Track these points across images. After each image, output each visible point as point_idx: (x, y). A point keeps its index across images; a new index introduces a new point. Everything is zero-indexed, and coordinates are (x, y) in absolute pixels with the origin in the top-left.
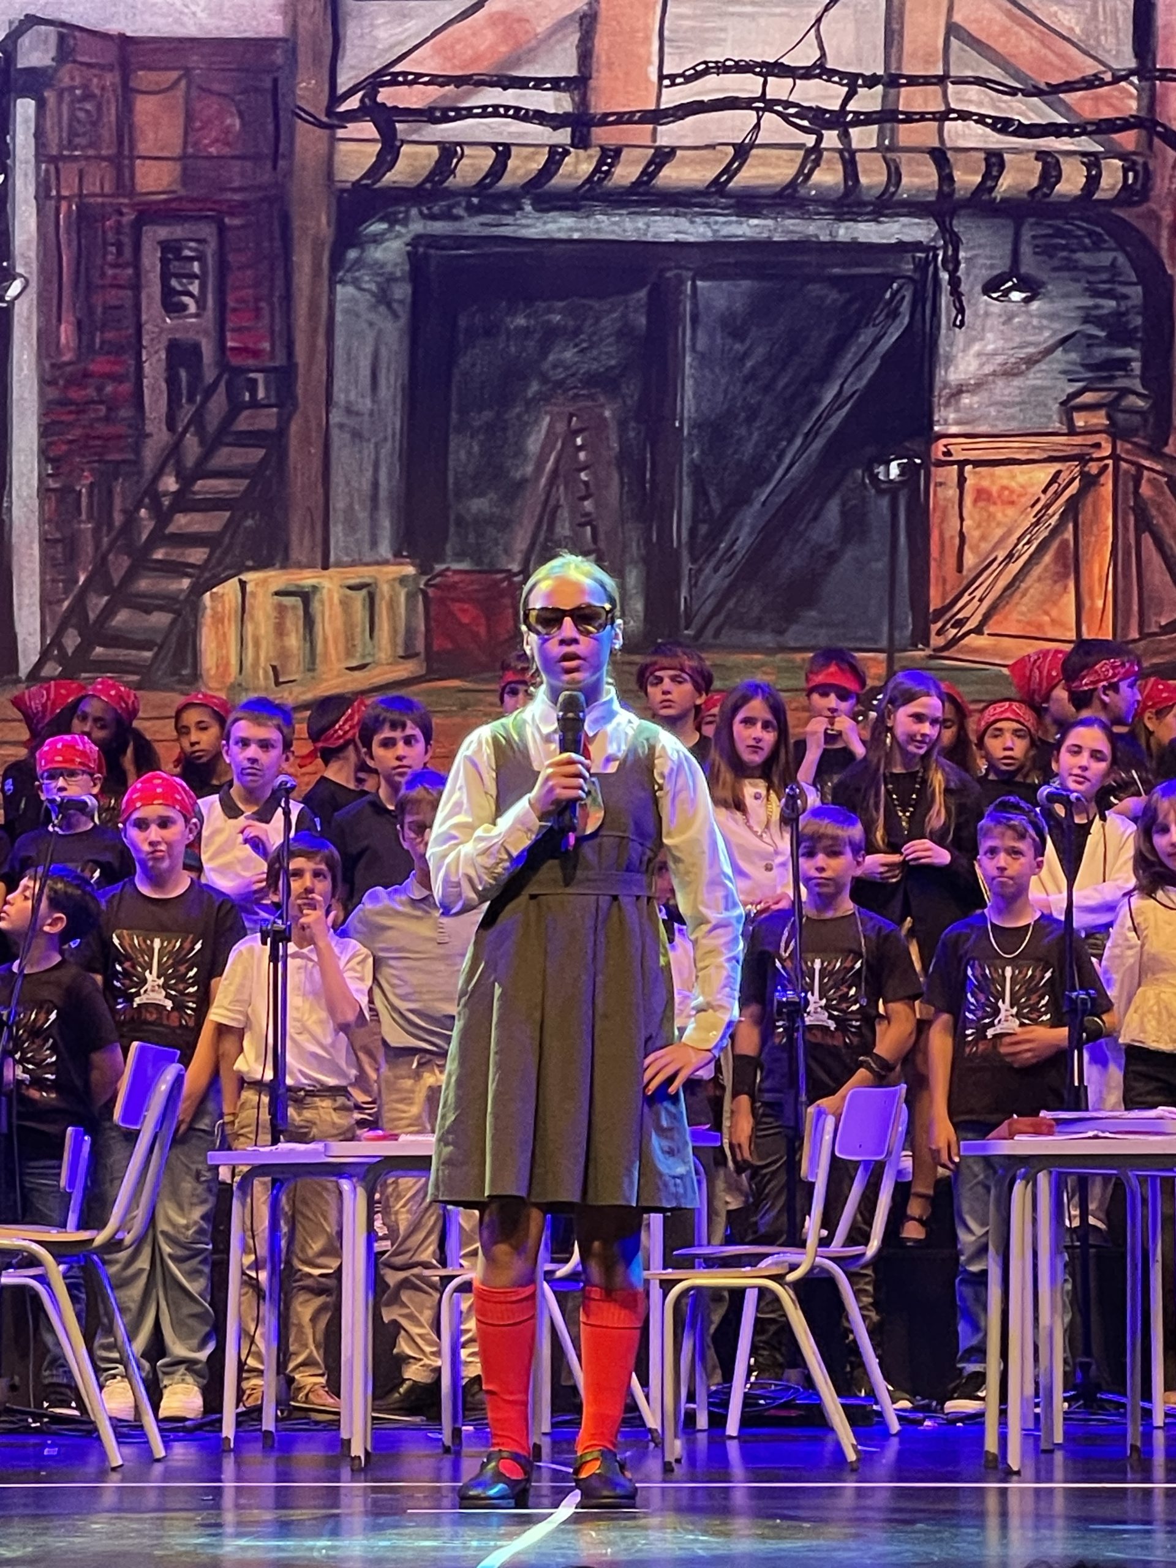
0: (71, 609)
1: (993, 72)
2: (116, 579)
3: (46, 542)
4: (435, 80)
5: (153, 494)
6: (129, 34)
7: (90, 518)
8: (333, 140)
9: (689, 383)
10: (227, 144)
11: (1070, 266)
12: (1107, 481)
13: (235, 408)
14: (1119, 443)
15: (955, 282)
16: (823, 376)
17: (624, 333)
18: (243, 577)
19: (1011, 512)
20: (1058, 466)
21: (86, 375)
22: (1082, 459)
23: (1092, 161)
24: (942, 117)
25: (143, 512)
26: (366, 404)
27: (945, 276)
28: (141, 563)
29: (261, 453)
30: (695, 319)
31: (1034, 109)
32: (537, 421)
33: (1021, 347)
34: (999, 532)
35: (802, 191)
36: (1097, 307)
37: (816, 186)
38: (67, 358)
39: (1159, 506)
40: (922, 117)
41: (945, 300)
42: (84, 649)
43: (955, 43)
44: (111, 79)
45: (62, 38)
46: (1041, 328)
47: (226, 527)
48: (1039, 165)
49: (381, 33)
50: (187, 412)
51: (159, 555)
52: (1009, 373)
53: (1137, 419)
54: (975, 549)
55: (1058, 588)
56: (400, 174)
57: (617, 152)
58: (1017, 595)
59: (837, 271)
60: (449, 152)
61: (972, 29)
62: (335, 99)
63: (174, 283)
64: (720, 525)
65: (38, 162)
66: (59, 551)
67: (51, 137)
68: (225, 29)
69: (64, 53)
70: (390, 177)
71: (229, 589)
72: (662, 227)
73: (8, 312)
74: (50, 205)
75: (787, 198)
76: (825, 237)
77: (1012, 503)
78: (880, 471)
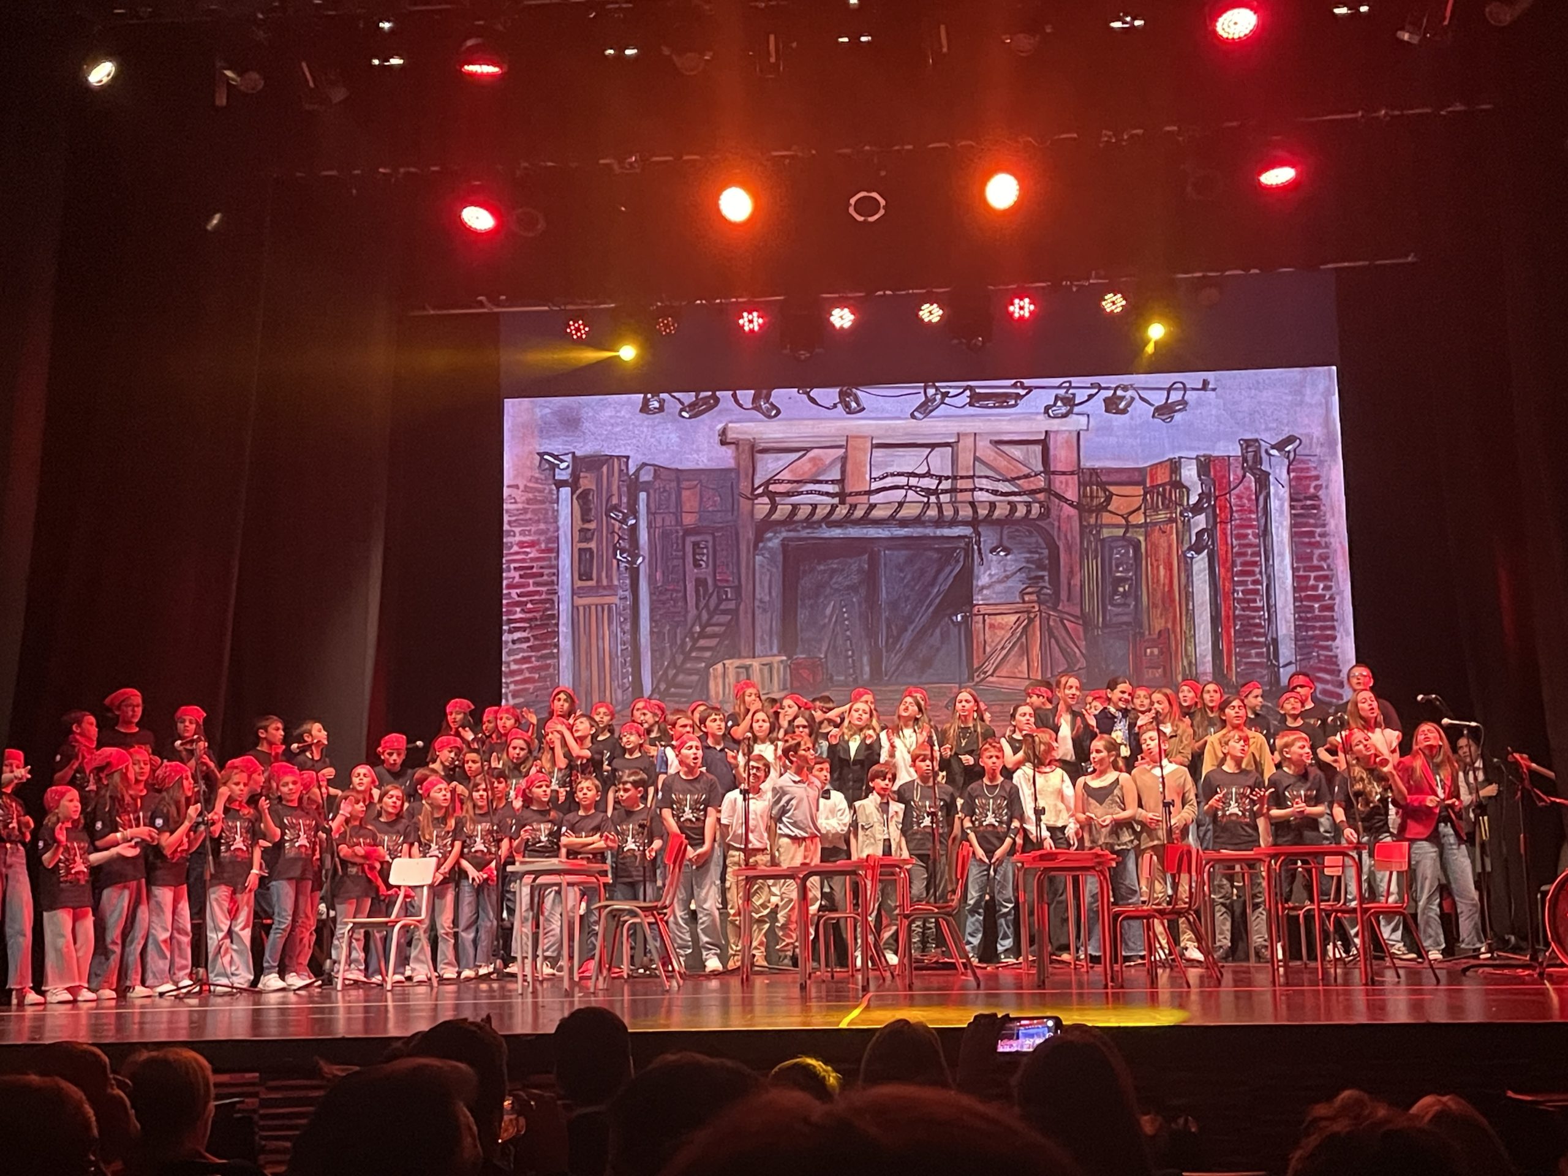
0: (662, 675)
1: (991, 473)
2: (678, 663)
3: (653, 651)
4: (789, 482)
5: (691, 633)
6: (679, 468)
7: (669, 642)
8: (753, 504)
9: (884, 588)
10: (715, 506)
11: (1021, 543)
12: (1038, 619)
13: (720, 601)
15: (979, 549)
16: (932, 584)
17: (860, 570)
18: (724, 662)
19: (1003, 632)
20: (1017, 616)
21: (666, 590)
22: (1029, 612)
23: (1028, 505)
24: (973, 490)
25: (688, 640)
26: (767, 598)
27: (976, 547)
28: (687, 658)
29: (729, 617)
30: (885, 565)
31: (1007, 486)
32: (829, 603)
33: (1004, 572)
34: (998, 639)
35: (923, 518)
36: (1031, 557)
37: (928, 516)
38: (659, 585)
39: (1056, 629)
40: (966, 490)
41: (976, 555)
42: (667, 689)
43: (977, 463)
44: (674, 484)
45: (655, 470)
46: (1011, 565)
47: (718, 645)
48: (1009, 507)
49: (770, 466)
50: (702, 604)
51: (694, 654)
52: (1000, 582)
53: (1047, 597)
54: (990, 646)
55: (1020, 659)
56: (777, 516)
57: (856, 506)
58: (1006, 662)
59: (937, 546)
60: (795, 507)
61: (983, 458)
62: (754, 489)
63: (698, 557)
64: (897, 639)
65: (648, 515)
66: (657, 654)
67: (652, 506)
68: (713, 465)
69: (656, 476)
70: (774, 517)
71: (719, 666)
72: (872, 532)
73: (638, 568)
74: (652, 531)
75: (918, 521)
76: (931, 535)
77: (1003, 629)
78: (954, 617)
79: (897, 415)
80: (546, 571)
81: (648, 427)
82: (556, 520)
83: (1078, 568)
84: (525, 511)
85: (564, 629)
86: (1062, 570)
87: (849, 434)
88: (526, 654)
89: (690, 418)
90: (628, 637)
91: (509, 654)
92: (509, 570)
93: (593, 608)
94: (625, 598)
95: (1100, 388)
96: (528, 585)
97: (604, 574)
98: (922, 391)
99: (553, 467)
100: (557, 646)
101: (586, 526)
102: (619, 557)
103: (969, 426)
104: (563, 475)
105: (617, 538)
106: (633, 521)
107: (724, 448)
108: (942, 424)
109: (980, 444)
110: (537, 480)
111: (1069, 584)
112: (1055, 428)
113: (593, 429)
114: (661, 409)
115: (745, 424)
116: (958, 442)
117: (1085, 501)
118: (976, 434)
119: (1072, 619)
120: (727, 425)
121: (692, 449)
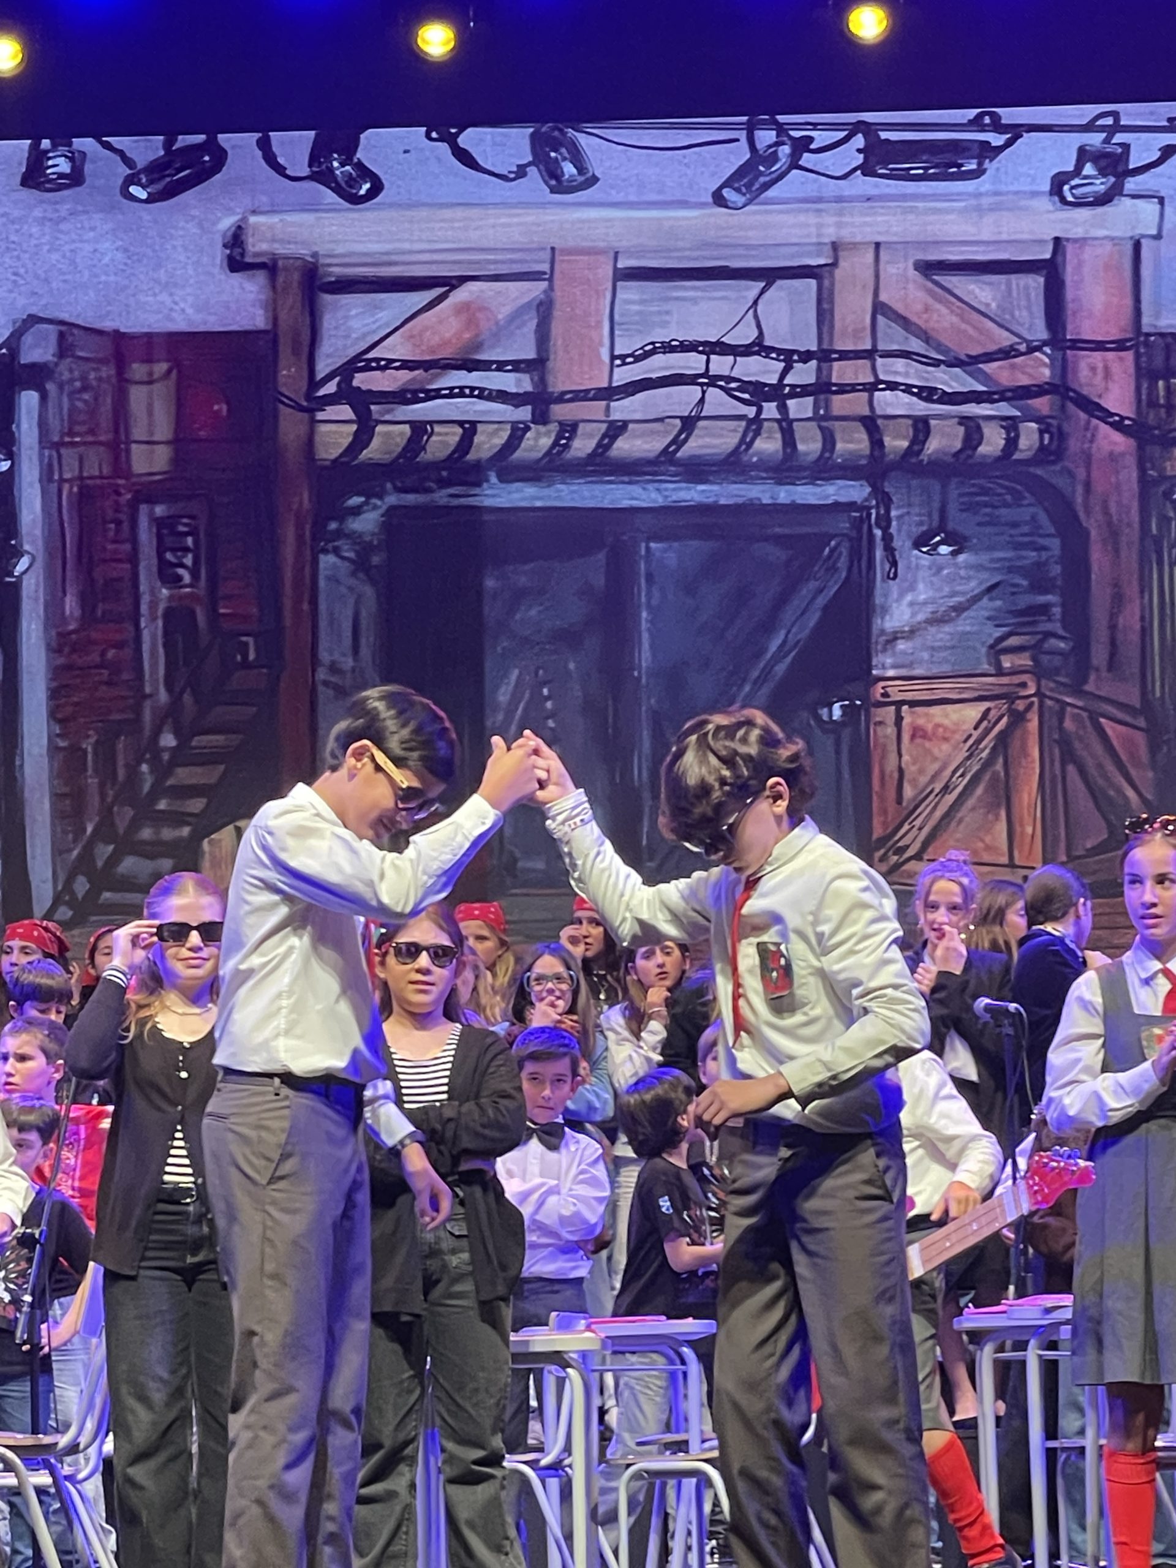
0: (80, 857)
1: (916, 345)
2: (121, 826)
3: (57, 797)
4: (406, 365)
5: (153, 750)
6: (123, 330)
7: (96, 770)
8: (313, 422)
9: (645, 637)
10: (215, 428)
11: (992, 522)
12: (1033, 716)
13: (228, 669)
14: (1043, 682)
15: (888, 538)
16: (768, 627)
17: (586, 592)
18: (239, 824)
19: (946, 747)
20: (984, 705)
21: (90, 642)
22: (1009, 697)
23: (1011, 425)
24: (871, 388)
25: (145, 768)
26: (348, 663)
27: (878, 533)
28: (145, 813)
29: (252, 710)
30: (650, 577)
31: (956, 378)
32: (506, 675)
33: (950, 596)
34: (936, 766)
35: (745, 458)
36: (1019, 558)
37: (756, 454)
38: (71, 627)
39: (1081, 740)
40: (852, 388)
41: (879, 553)
42: (92, 894)
44: (108, 371)
45: (61, 336)
46: (969, 578)
47: (221, 779)
48: (962, 429)
49: (355, 324)
50: (183, 674)
51: (162, 805)
52: (940, 620)
53: (1057, 661)
54: (913, 782)
55: (990, 817)
56: (374, 451)
57: (575, 426)
58: (953, 824)
59: (778, 530)
60: (420, 430)
61: (899, 307)
62: (314, 384)
63: (169, 556)
65: (42, 448)
66: (67, 805)
67: (54, 423)
68: (213, 323)
69: (64, 348)
70: (365, 454)
71: (226, 836)
72: (617, 494)
73: (16, 587)
74: (54, 487)
75: (731, 465)
76: (766, 500)
77: (946, 739)
78: (824, 712)
79: (679, 195)
81: (41, 222)
83: (1136, 587)
86: (1095, 590)
87: (558, 244)
89: (146, 201)
98: (742, 135)
103: (862, 226)
106: (5, 466)
107: (237, 278)
108: (790, 219)
109: (889, 270)
111: (1113, 627)
112: (1078, 232)
114: (75, 178)
115: (290, 218)
116: (834, 264)
117: (1151, 419)
118: (878, 245)
119: (1120, 715)
120: (244, 219)
121: (157, 281)
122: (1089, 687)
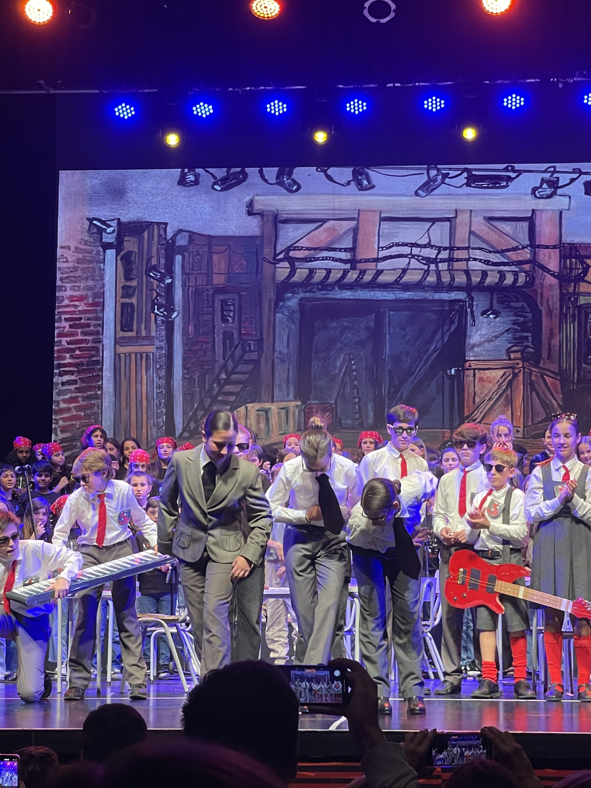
0: (192, 415)
1: (484, 246)
2: (207, 405)
3: (184, 395)
4: (307, 249)
5: (218, 380)
6: (211, 235)
7: (198, 387)
8: (275, 268)
9: (388, 344)
10: (242, 269)
11: (508, 307)
12: (521, 375)
13: (244, 352)
14: (525, 363)
15: (472, 312)
16: (430, 342)
17: (367, 328)
18: (247, 405)
19: (490, 385)
20: (505, 370)
21: (198, 342)
22: (513, 368)
23: (516, 274)
24: (468, 260)
25: (215, 385)
26: (286, 351)
27: (469, 310)
28: (214, 401)
29: (252, 366)
30: (389, 324)
31: (498, 258)
32: (339, 356)
33: (493, 332)
34: (486, 391)
35: (424, 284)
36: (517, 320)
37: (429, 282)
38: (191, 337)
39: (537, 383)
40: (461, 260)
41: (469, 317)
42: (196, 428)
43: (472, 236)
44: (206, 249)
45: (190, 236)
46: (500, 326)
47: (241, 390)
48: (498, 275)
49: (290, 234)
50: (229, 353)
51: (220, 398)
52: (489, 341)
53: (530, 355)
54: (479, 397)
55: (506, 409)
56: (296, 278)
57: (365, 271)
58: (492, 412)
59: (433, 308)
60: (312, 271)
61: (477, 232)
62: (276, 255)
63: (225, 313)
64: (398, 389)
65: (182, 275)
66: (188, 397)
67: (187, 267)
68: (241, 233)
69: (191, 241)
70: (293, 279)
71: (242, 409)
72: (379, 295)
73: (173, 322)
74: (186, 288)
75: (419, 286)
76: (430, 298)
77: (491, 382)
78: (449, 371)
79: (403, 192)
80: (93, 322)
81: (184, 197)
82: (102, 277)
83: (557, 331)
84: (75, 269)
85: (107, 373)
86: (544, 331)
87: (361, 208)
88: (73, 395)
89: (220, 191)
90: (163, 382)
91: (59, 394)
92: (60, 320)
93: (133, 356)
94: (161, 348)
95: (581, 173)
96: (77, 335)
97: (143, 326)
98: (425, 172)
99: (101, 231)
100: (100, 388)
101: (128, 284)
102: (156, 311)
103: (465, 204)
104: (109, 238)
105: (155, 295)
106: (170, 281)
107: (250, 218)
108: (441, 201)
109: (474, 220)
110: (86, 243)
111: (549, 344)
112: (541, 207)
113: (136, 198)
114: (196, 182)
115: (269, 197)
116: (456, 217)
117: (565, 272)
118: (471, 211)
119: (552, 375)
120: (253, 197)
121: (223, 218)
122: (541, 365)
